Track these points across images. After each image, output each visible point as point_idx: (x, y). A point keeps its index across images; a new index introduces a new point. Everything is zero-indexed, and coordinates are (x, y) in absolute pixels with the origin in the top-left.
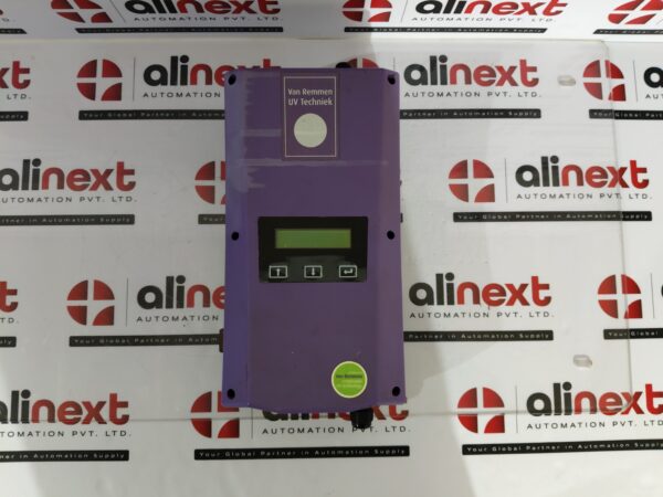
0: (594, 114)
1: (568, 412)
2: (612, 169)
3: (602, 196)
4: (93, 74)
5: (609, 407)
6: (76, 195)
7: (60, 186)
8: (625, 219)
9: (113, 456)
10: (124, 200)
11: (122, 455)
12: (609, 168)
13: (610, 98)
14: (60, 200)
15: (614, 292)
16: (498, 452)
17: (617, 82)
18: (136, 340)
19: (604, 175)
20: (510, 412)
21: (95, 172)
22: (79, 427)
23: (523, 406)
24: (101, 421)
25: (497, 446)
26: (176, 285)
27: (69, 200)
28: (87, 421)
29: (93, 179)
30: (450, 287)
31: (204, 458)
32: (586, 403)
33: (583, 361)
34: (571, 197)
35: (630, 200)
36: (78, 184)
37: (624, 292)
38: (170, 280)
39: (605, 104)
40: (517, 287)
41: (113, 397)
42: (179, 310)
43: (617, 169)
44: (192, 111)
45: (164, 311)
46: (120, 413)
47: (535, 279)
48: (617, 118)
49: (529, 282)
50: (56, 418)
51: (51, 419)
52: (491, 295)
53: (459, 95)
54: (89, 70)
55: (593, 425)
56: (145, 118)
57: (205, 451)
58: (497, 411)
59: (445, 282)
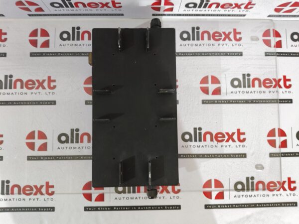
0: (267, 54)
1: (253, 190)
2: (275, 80)
3: (270, 92)
4: (36, 35)
5: (271, 188)
6: (29, 91)
7: (22, 87)
8: (280, 103)
9: (47, 209)
10: (51, 94)
11: (52, 209)
12: (273, 79)
13: (274, 47)
14: (22, 94)
15: (274, 136)
16: (221, 208)
17: (278, 39)
18: (57, 158)
19: (271, 82)
20: (227, 190)
21: (38, 81)
22: (32, 196)
23: (232, 187)
24: (42, 194)
25: (220, 205)
26: (75, 132)
27: (26, 94)
28: (36, 194)
29: (37, 84)
30: (200, 134)
31: (89, 210)
32: (260, 186)
33: (260, 167)
34: (256, 93)
35: (283, 94)
36: (30, 86)
37: (279, 136)
38: (72, 131)
39: (272, 49)
40: (230, 134)
41: (47, 183)
42: (77, 144)
43: (277, 79)
44: (82, 53)
45: (70, 145)
46: (51, 190)
47: (238, 130)
48: (277, 56)
49: (236, 131)
50: (22, 192)
51: (19, 193)
52: (218, 137)
53: (205, 45)
54: (34, 33)
55: (264, 196)
56: (60, 56)
57: (89, 207)
58: (220, 190)
59: (198, 131)
